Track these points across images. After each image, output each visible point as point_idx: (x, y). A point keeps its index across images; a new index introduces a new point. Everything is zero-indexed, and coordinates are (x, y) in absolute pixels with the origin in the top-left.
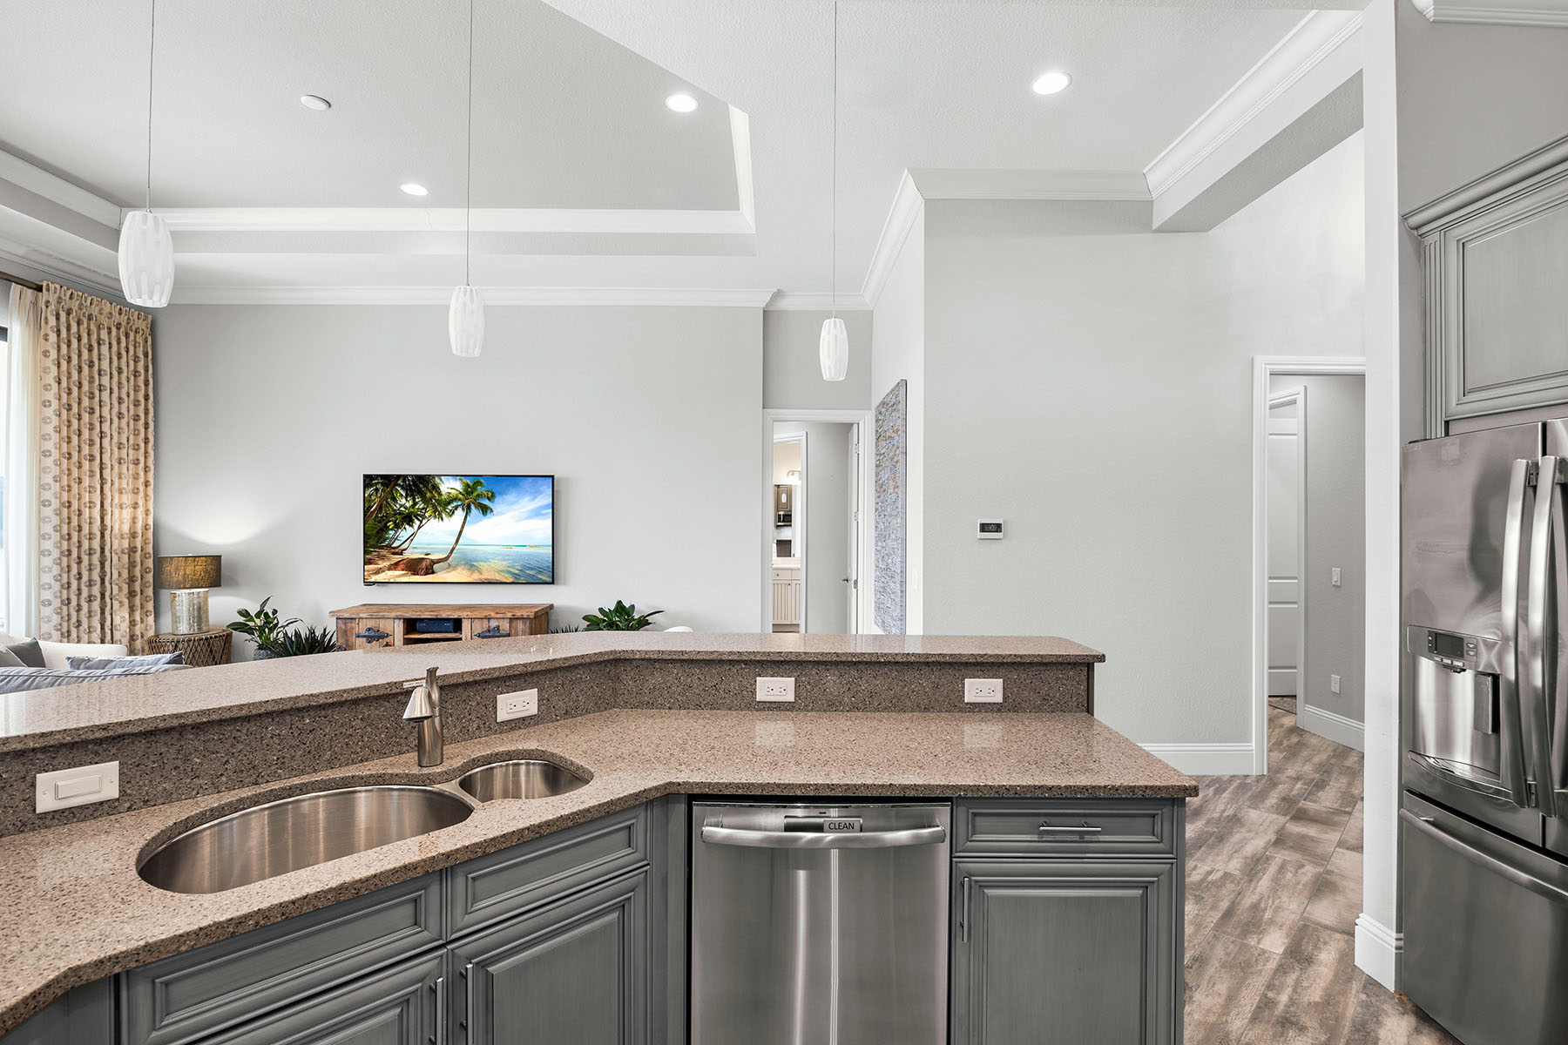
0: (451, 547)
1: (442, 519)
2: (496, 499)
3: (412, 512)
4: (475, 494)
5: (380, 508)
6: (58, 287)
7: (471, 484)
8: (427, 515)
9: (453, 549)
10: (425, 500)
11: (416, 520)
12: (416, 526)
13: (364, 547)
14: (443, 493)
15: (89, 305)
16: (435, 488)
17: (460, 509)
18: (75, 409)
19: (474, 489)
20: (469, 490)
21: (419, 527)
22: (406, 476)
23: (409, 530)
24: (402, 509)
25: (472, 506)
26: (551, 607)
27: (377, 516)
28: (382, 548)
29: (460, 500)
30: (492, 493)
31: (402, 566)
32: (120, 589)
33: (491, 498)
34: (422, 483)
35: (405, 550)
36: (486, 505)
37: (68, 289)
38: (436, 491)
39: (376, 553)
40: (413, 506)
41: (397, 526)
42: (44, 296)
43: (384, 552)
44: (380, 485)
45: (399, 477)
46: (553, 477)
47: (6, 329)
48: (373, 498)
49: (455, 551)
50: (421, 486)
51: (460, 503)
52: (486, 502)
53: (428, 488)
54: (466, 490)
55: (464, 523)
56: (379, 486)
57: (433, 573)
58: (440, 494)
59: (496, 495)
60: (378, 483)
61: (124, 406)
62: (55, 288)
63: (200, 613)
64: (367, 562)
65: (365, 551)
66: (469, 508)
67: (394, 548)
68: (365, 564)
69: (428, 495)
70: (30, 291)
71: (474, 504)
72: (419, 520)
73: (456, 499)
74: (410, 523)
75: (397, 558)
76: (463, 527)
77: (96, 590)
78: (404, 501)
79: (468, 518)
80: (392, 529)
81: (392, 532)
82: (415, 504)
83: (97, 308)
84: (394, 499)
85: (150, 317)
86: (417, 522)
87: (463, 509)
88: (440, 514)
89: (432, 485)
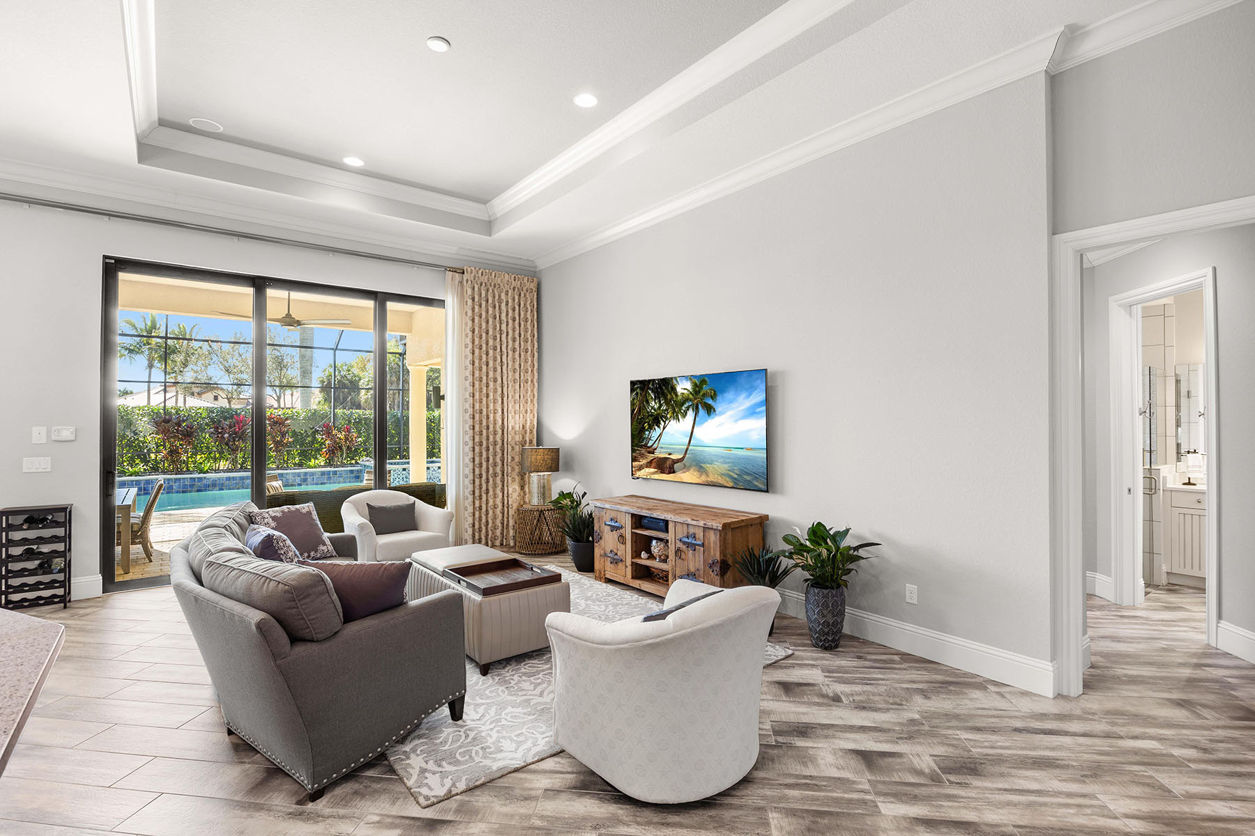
0: (686, 447)
1: (679, 420)
2: (718, 398)
3: (659, 414)
4: (701, 394)
5: (639, 411)
6: (473, 269)
7: (698, 383)
8: (668, 416)
9: (687, 449)
10: (667, 403)
11: (661, 421)
12: (662, 427)
13: (632, 446)
14: (679, 394)
15: (493, 277)
16: (674, 389)
17: (691, 410)
18: (484, 348)
19: (701, 388)
20: (697, 389)
21: (664, 428)
22: (654, 380)
23: (658, 431)
24: (653, 411)
25: (700, 406)
26: (766, 517)
27: (638, 418)
28: (641, 447)
29: (690, 400)
30: (715, 391)
31: (654, 464)
32: (513, 469)
33: (713, 397)
34: (664, 385)
35: (656, 449)
36: (709, 405)
37: (480, 269)
38: (674, 392)
39: (638, 452)
40: (659, 408)
41: (651, 427)
42: (466, 276)
43: (643, 451)
44: (640, 388)
45: (649, 381)
46: (766, 370)
47: (444, 301)
48: (635, 401)
49: (688, 452)
50: (663, 387)
51: (690, 404)
52: (710, 402)
53: (668, 390)
54: (694, 390)
55: (694, 423)
56: (638, 391)
57: (674, 472)
58: (677, 396)
59: (717, 393)
60: (638, 387)
61: (517, 343)
62: (472, 270)
63: (544, 490)
64: (634, 459)
65: (632, 449)
66: (697, 408)
67: (649, 447)
68: (632, 461)
69: (669, 397)
70: (457, 275)
71: (701, 403)
72: (663, 421)
73: (687, 400)
74: (658, 424)
75: (651, 457)
76: (693, 428)
77: (498, 469)
78: (653, 403)
79: (697, 419)
80: (647, 430)
81: (647, 433)
82: (661, 405)
83: (499, 279)
84: (648, 402)
85: (535, 279)
86: (663, 423)
87: (693, 409)
88: (677, 415)
89: (671, 387)
